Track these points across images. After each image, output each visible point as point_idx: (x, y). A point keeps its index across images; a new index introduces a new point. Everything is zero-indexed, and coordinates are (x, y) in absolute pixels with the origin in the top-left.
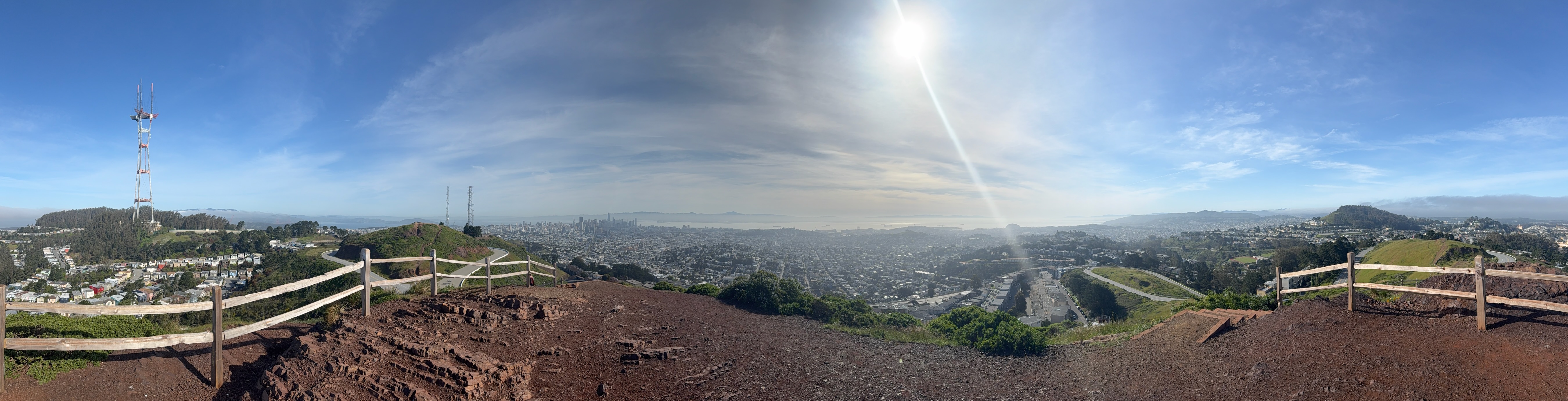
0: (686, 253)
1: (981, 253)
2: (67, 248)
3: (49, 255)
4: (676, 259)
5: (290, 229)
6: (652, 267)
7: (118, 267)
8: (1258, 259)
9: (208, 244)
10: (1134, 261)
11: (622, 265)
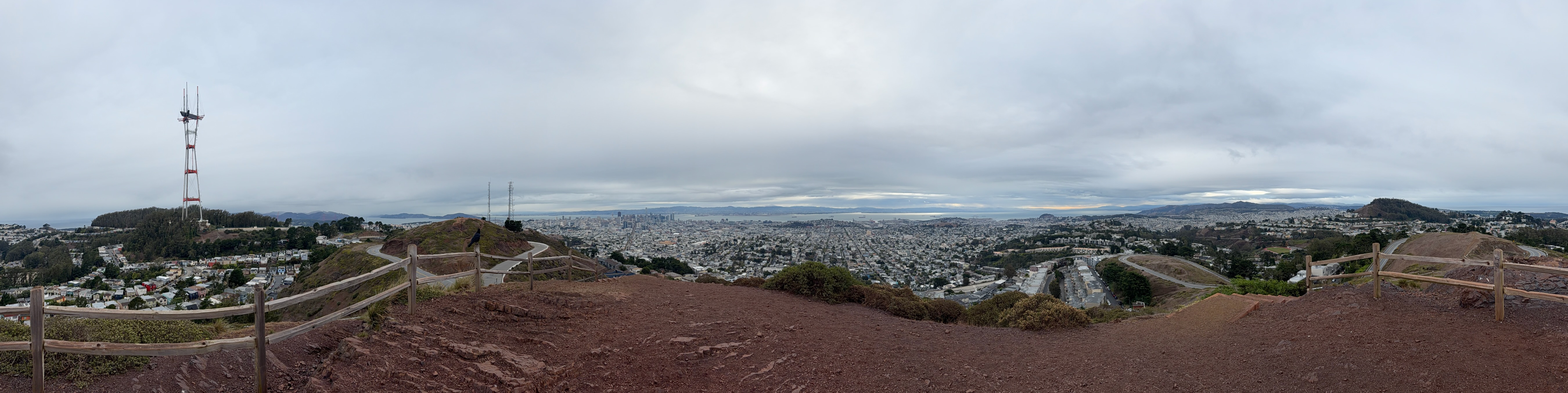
0: (726, 245)
1: (1015, 243)
2: (119, 247)
3: (104, 253)
4: (715, 252)
5: (336, 225)
6: (690, 258)
7: (169, 265)
8: (1292, 250)
9: (257, 241)
10: (1169, 250)
11: (660, 258)
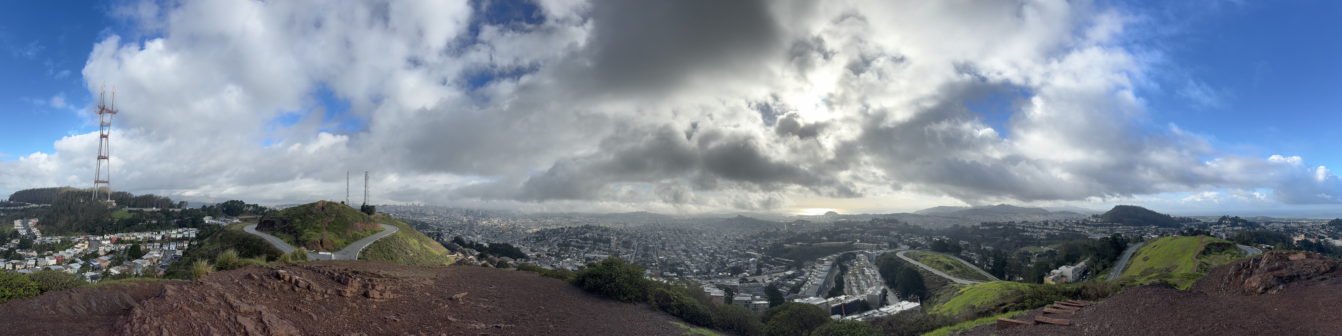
0: (554, 233)
1: (802, 237)
2: (34, 221)
3: (19, 226)
4: (545, 239)
5: (221, 208)
6: (523, 245)
7: (78, 240)
8: (1045, 249)
9: (154, 220)
10: (941, 247)
11: (496, 243)
